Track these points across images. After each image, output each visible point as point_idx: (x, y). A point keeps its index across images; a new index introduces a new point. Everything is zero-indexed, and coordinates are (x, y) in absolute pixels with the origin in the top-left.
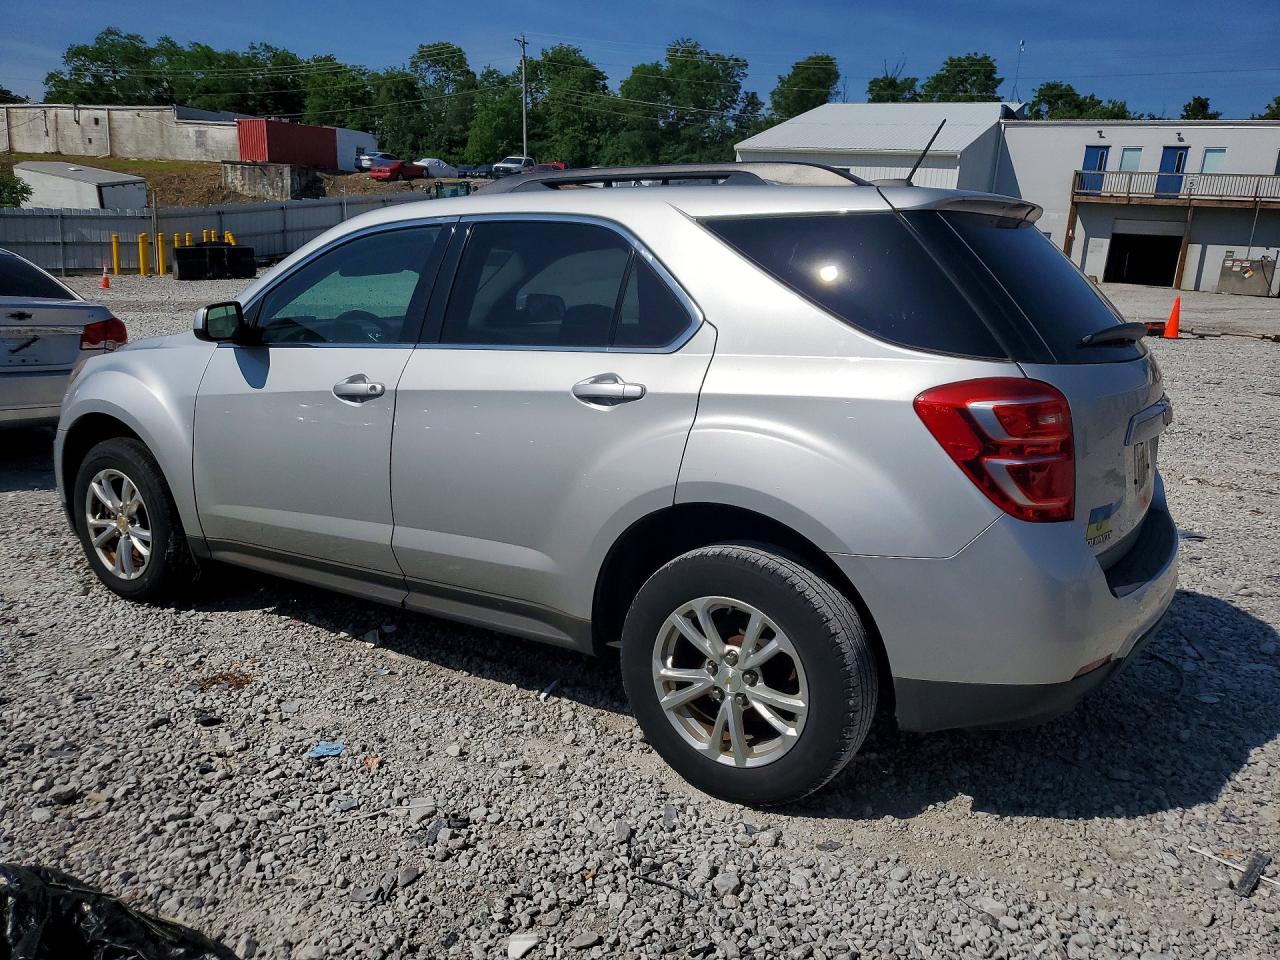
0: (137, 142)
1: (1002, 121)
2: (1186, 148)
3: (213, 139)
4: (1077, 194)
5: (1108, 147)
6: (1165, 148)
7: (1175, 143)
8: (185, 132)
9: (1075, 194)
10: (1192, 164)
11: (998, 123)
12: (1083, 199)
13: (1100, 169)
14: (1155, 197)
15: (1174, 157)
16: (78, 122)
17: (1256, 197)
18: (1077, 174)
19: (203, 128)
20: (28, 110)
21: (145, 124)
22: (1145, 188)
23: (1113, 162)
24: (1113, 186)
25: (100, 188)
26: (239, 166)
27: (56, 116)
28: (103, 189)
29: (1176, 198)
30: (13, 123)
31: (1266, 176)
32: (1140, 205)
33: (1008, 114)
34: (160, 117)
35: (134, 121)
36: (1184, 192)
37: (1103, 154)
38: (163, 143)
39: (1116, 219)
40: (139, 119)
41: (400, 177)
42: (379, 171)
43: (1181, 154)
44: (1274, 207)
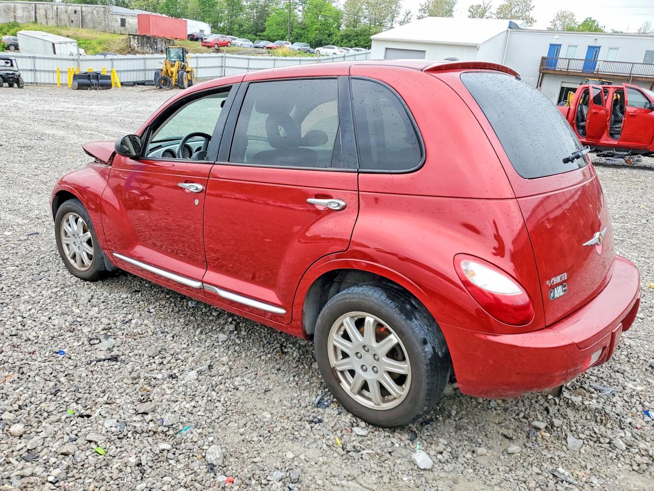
0: (94, 23)
1: (509, 29)
2: (599, 47)
3: (129, 23)
4: (543, 68)
5: (561, 45)
6: (589, 47)
7: (593, 44)
8: (116, 19)
9: (541, 69)
10: (601, 56)
11: (507, 31)
12: (546, 71)
13: (556, 56)
14: (583, 72)
16: (66, 12)
17: (630, 74)
18: (543, 58)
19: (124, 17)
20: (44, 5)
21: (97, 14)
22: (578, 66)
23: (562, 54)
24: (561, 65)
25: (53, 44)
26: (136, 37)
27: (57, 9)
28: (55, 45)
29: (592, 73)
30: (37, 11)
31: (641, 64)
32: (573, 76)
33: (512, 26)
34: (105, 11)
35: (93, 12)
36: (596, 70)
37: (558, 48)
38: (105, 24)
39: (563, 82)
40: (95, 12)
41: (216, 46)
42: (206, 43)
43: (597, 50)
44: (640, 79)
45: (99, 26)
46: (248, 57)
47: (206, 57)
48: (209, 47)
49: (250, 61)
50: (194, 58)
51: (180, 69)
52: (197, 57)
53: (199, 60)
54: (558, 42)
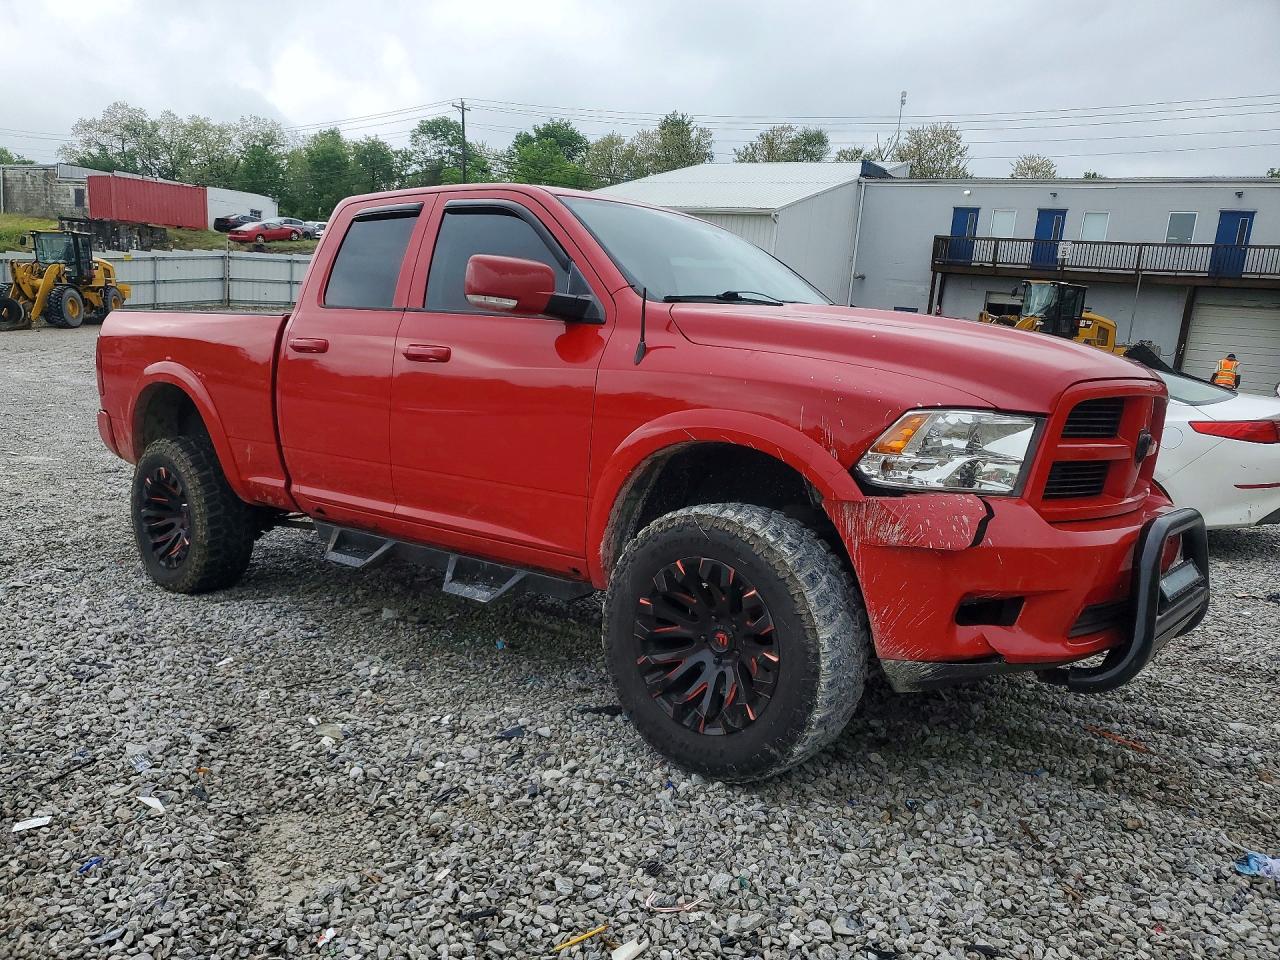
0: (26, 201)
1: (860, 179)
2: (1063, 212)
4: (941, 263)
5: (978, 209)
6: (1042, 211)
7: (1049, 204)
8: (65, 191)
10: (1071, 230)
11: (858, 182)
13: (970, 235)
14: (1032, 267)
15: (1050, 221)
17: (1137, 269)
18: (937, 239)
19: (81, 186)
21: (33, 183)
22: (1018, 256)
23: (983, 228)
24: (982, 254)
26: (76, 223)
29: (1050, 269)
31: (1158, 245)
33: (869, 171)
34: (45, 175)
35: (24, 178)
37: (972, 217)
38: (47, 203)
39: (989, 293)
40: (28, 179)
41: (260, 239)
42: (237, 232)
43: (1058, 219)
44: (1160, 281)
45: (35, 208)
46: (289, 257)
47: (180, 259)
48: (242, 242)
49: (296, 266)
50: (144, 260)
51: (65, 282)
52: (153, 259)
53: (161, 265)
54: (971, 204)
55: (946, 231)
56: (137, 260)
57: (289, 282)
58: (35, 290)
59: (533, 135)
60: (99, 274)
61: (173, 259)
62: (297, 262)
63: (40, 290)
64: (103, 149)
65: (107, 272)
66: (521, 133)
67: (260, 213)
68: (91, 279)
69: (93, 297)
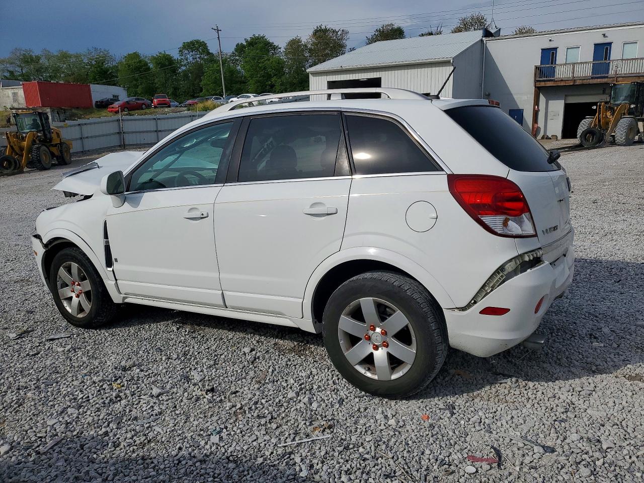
1: (484, 39)
2: (610, 44)
3: (21, 97)
4: (538, 81)
5: (556, 48)
6: (595, 45)
7: (601, 41)
8: (7, 94)
9: (536, 81)
10: (615, 54)
11: (482, 41)
12: (542, 84)
13: (552, 63)
14: (592, 78)
15: (602, 50)
18: (537, 68)
19: (16, 91)
22: (584, 71)
23: (560, 58)
24: (562, 73)
29: (607, 77)
32: (582, 85)
33: (488, 34)
36: (612, 72)
37: (553, 53)
39: (566, 96)
43: (607, 48)
46: (155, 117)
47: (94, 123)
49: (159, 121)
50: (75, 126)
51: (38, 142)
52: (79, 125)
53: (84, 127)
54: (552, 45)
55: (538, 64)
56: (71, 126)
57: (156, 131)
58: (22, 149)
59: (245, 44)
60: (54, 136)
61: (90, 124)
62: (159, 119)
63: (25, 149)
64: (12, 73)
65: (58, 135)
66: (238, 44)
67: (118, 96)
68: (51, 140)
69: (55, 150)
